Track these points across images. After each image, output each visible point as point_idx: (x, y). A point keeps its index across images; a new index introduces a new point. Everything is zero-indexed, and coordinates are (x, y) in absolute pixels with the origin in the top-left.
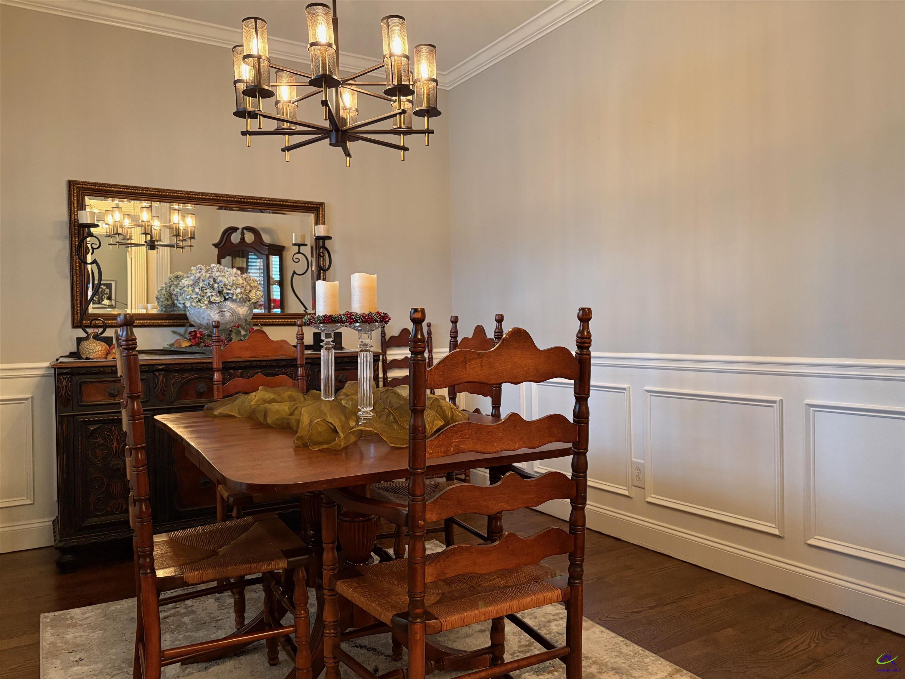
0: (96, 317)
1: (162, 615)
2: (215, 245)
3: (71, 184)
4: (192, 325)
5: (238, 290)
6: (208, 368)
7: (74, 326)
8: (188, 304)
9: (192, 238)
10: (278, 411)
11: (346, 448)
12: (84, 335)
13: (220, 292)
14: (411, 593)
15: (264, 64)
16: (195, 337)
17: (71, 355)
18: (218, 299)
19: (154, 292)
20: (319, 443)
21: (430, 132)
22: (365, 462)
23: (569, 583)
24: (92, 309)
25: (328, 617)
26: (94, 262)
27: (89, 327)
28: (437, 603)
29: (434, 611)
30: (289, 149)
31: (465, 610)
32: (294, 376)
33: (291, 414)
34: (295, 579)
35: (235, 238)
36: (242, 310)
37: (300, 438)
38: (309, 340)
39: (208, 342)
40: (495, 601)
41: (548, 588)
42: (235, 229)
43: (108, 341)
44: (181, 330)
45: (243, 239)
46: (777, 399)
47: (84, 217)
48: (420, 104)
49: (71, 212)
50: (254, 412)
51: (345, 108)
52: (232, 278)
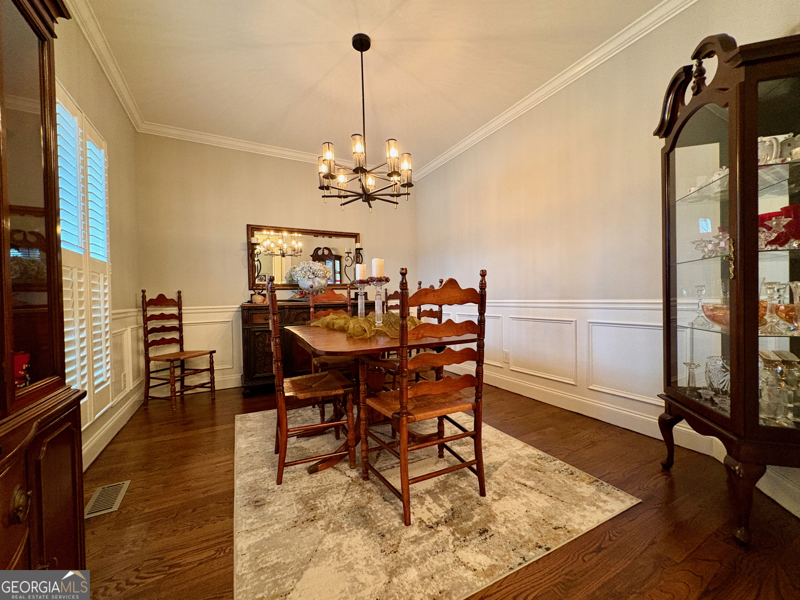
0: (259, 285)
1: (288, 417)
2: (311, 256)
3: (248, 226)
4: (301, 289)
5: (321, 272)
6: (308, 307)
7: (250, 289)
8: (299, 279)
9: (301, 252)
10: (339, 323)
11: (370, 338)
12: (254, 293)
13: (313, 273)
14: (401, 403)
15: (332, 164)
16: (302, 294)
17: (249, 302)
18: (312, 276)
19: (284, 275)
20: (358, 336)
21: (408, 194)
22: (379, 343)
23: (475, 401)
24: (257, 282)
25: (363, 415)
26: (258, 260)
27: (257, 289)
28: (413, 408)
29: (412, 412)
30: (344, 204)
31: (425, 412)
32: (347, 311)
33: (345, 324)
34: (347, 398)
35: (320, 253)
36: (323, 282)
37: (349, 334)
38: (353, 296)
39: (308, 296)
40: (440, 408)
41: (466, 403)
42: (320, 249)
43: (264, 295)
44: (296, 291)
45: (323, 253)
46: (574, 320)
47: (254, 240)
48: (404, 181)
49: (248, 238)
50: (328, 324)
51: (369, 186)
52: (318, 267)
